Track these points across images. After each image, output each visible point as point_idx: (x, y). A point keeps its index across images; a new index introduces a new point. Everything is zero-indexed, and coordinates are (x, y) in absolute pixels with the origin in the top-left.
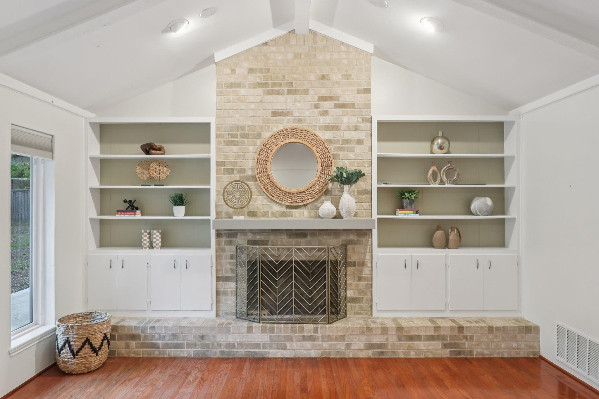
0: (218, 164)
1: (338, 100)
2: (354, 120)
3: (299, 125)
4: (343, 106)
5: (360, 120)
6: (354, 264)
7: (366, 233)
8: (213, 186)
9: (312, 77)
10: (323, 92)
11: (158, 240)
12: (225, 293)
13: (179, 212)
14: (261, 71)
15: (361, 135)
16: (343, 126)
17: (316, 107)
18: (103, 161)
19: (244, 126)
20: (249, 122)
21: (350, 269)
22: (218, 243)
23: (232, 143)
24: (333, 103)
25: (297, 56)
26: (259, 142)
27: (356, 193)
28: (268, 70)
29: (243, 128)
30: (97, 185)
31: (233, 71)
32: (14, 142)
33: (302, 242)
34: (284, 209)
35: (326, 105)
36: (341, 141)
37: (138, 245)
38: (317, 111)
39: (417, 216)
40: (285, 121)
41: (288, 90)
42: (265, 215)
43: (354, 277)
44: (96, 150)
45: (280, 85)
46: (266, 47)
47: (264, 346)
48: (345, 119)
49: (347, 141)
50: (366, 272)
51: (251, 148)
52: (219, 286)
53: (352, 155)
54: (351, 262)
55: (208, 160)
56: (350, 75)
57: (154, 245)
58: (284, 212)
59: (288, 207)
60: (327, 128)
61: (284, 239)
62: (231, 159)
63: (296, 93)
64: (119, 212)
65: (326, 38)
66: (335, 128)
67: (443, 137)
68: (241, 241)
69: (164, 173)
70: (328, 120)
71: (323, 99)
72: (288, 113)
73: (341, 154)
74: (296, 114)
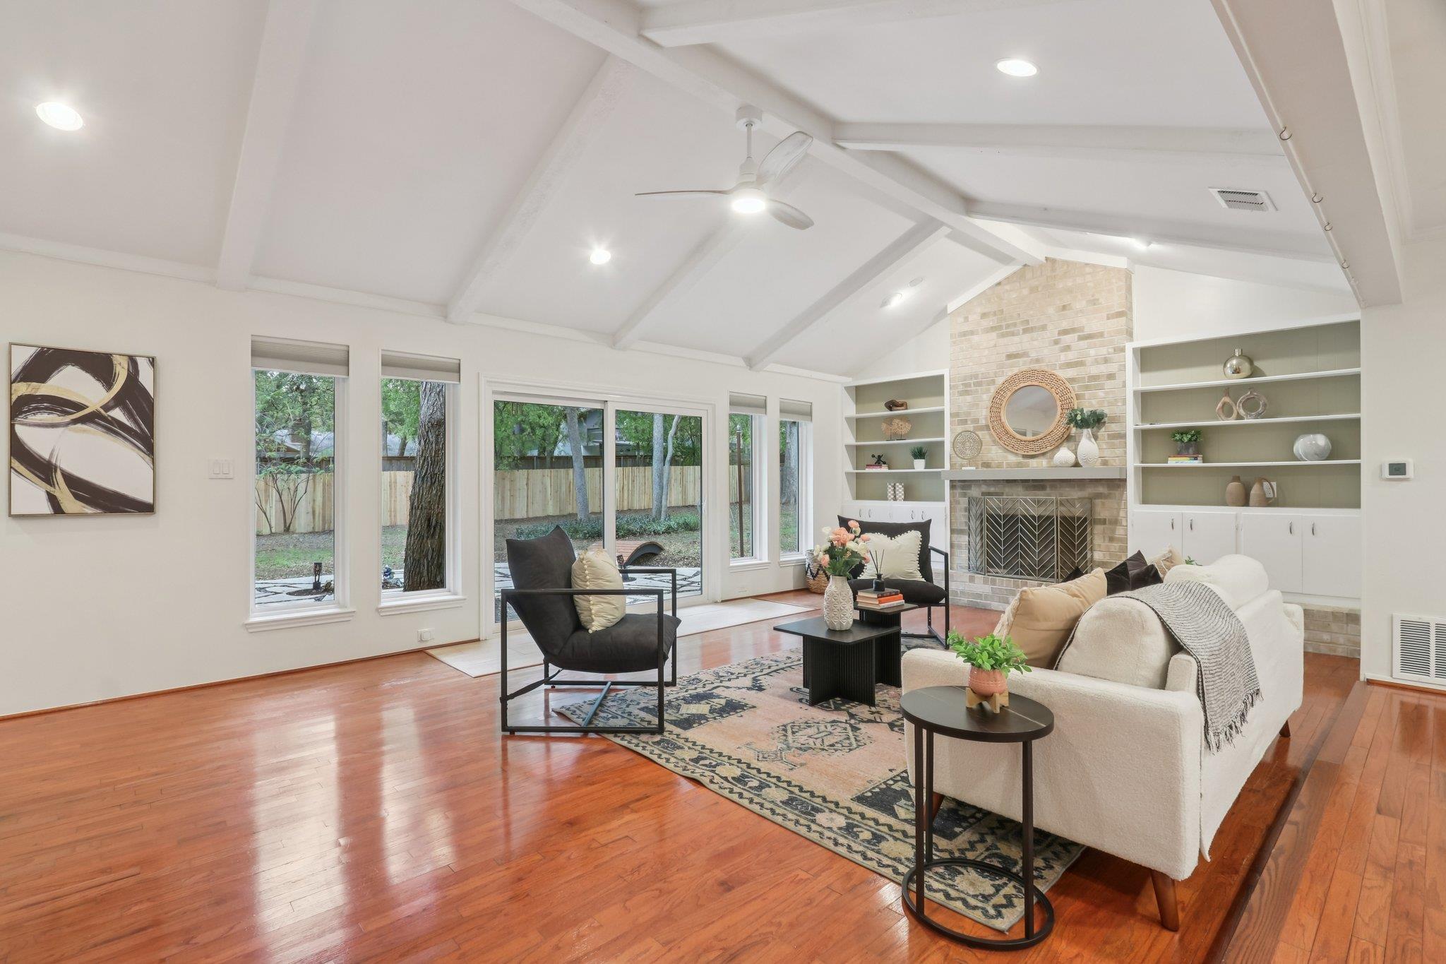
0: (952, 415)
1: (1083, 331)
2: (1103, 351)
3: (1036, 366)
4: (1090, 337)
5: (1111, 350)
6: (1104, 522)
7: (1118, 484)
8: (947, 439)
9: (1051, 310)
10: (1065, 325)
11: (900, 492)
12: (960, 547)
13: (920, 465)
14: (995, 314)
15: (1112, 368)
16: (1089, 360)
17: (1056, 342)
18: (858, 421)
19: (978, 375)
20: (983, 369)
21: (1098, 529)
22: (952, 496)
23: (966, 393)
24: (1076, 335)
25: (1033, 290)
26: (993, 389)
27: (1106, 437)
28: (1002, 311)
29: (976, 376)
30: (852, 441)
31: (966, 319)
32: (781, 411)
33: (1041, 495)
34: (1020, 459)
35: (1067, 339)
36: (1086, 378)
37: (885, 498)
38: (1057, 347)
39: (1197, 463)
40: (1021, 363)
41: (1023, 330)
42: (999, 465)
43: (1104, 537)
44: (851, 410)
45: (1015, 325)
46: (999, 287)
47: (986, 597)
48: (1092, 352)
49: (1094, 378)
50: (1119, 532)
51: (985, 396)
52: (954, 539)
53: (1101, 393)
54: (1100, 519)
55: (941, 413)
56: (1098, 300)
57: (897, 497)
58: (1019, 463)
59: (1025, 457)
60: (1069, 365)
61: (1020, 489)
62: (965, 409)
63: (1033, 332)
64: (868, 466)
65: (1067, 263)
66: (1080, 364)
67: (1242, 356)
68: (975, 492)
69: (905, 428)
70: (1071, 356)
71: (1065, 332)
72: (1025, 354)
73: (1087, 393)
74: (1033, 355)
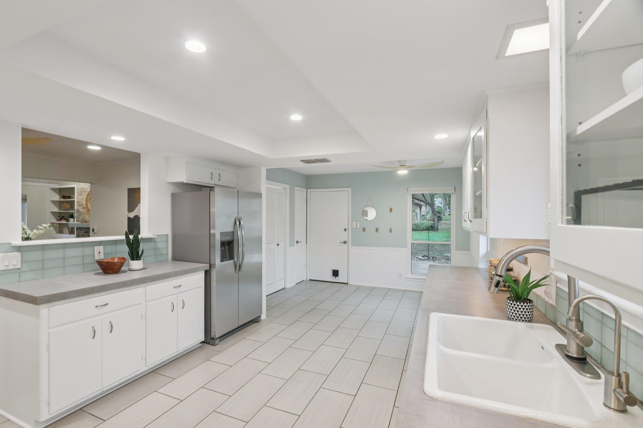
18: (60, 202)
23: (80, 194)
26: (87, 193)
44: (57, 198)
55: (74, 201)
62: (80, 200)
64: (59, 220)
